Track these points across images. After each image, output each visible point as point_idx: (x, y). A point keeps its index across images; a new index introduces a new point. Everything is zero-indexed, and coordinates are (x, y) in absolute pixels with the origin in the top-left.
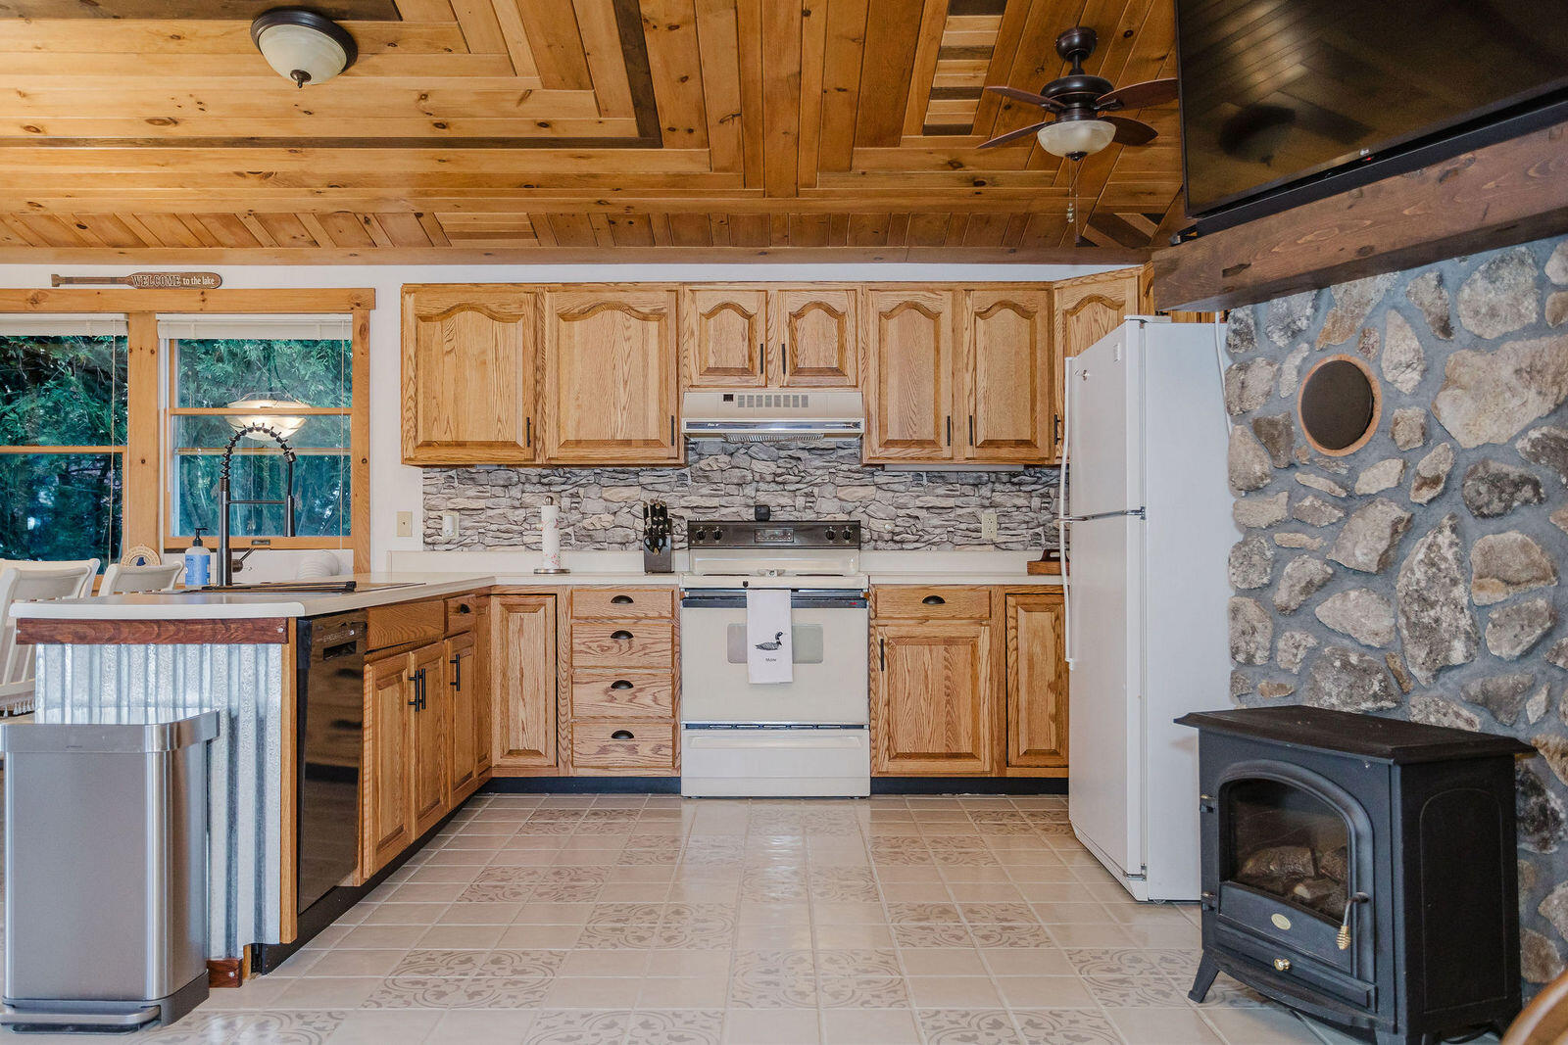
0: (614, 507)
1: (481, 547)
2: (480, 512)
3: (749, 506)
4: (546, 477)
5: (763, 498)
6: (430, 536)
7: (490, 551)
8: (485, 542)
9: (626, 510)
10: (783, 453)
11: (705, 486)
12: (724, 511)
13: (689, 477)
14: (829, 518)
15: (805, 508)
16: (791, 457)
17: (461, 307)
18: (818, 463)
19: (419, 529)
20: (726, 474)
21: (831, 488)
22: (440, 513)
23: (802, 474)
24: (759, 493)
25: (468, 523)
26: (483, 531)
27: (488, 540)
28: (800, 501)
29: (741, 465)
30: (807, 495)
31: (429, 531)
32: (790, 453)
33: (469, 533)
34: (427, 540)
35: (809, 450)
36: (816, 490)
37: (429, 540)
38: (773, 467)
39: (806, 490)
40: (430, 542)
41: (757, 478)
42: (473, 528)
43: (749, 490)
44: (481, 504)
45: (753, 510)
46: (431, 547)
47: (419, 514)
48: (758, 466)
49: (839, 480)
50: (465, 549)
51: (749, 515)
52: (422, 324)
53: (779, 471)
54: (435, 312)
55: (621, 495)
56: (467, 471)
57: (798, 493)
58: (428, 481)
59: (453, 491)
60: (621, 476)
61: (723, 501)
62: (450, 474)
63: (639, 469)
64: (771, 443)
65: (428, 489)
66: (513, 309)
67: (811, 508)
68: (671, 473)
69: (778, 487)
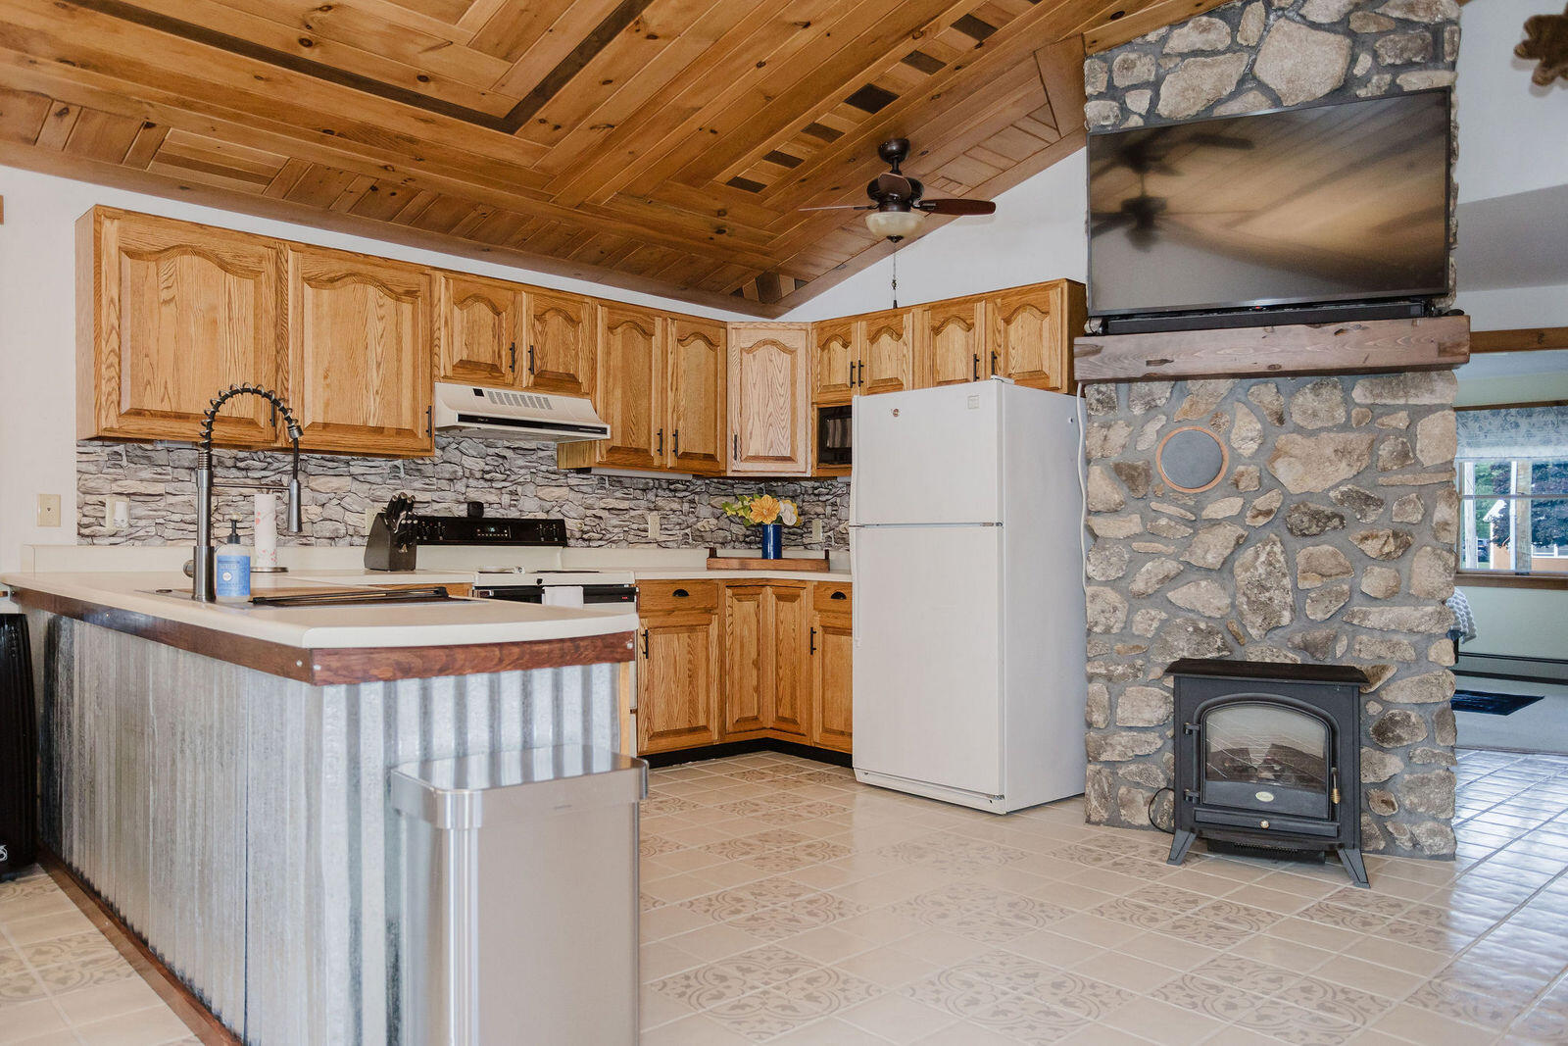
0: (323, 498)
1: (159, 541)
2: (159, 498)
3: (459, 502)
5: (474, 495)
6: (87, 526)
7: (171, 546)
8: (165, 535)
9: (335, 502)
10: (491, 451)
11: (417, 480)
12: (436, 506)
13: (402, 470)
14: (530, 516)
15: (510, 506)
16: (498, 455)
17: (182, 249)
18: (521, 462)
19: (71, 517)
20: (438, 468)
21: (532, 487)
22: (101, 498)
23: (508, 472)
24: (469, 490)
25: (140, 511)
26: (161, 521)
27: (169, 533)
28: (506, 499)
29: (453, 460)
30: (511, 493)
31: (86, 521)
32: (497, 451)
33: (142, 523)
34: (83, 531)
35: (514, 449)
36: (519, 489)
37: (86, 531)
38: (481, 464)
39: (511, 489)
40: (87, 533)
41: (467, 474)
42: (148, 517)
43: (460, 486)
44: (159, 488)
45: (466, 506)
46: (89, 540)
47: (71, 498)
48: (468, 462)
49: (539, 480)
50: (137, 543)
51: (461, 511)
52: (126, 260)
53: (487, 468)
54: (147, 248)
55: (330, 485)
56: (140, 448)
57: (504, 491)
58: (84, 457)
59: (121, 471)
60: (330, 464)
61: (435, 496)
62: (116, 448)
63: (350, 458)
64: (481, 440)
65: (84, 467)
66: (250, 262)
67: (515, 506)
68: (383, 464)
69: (486, 485)
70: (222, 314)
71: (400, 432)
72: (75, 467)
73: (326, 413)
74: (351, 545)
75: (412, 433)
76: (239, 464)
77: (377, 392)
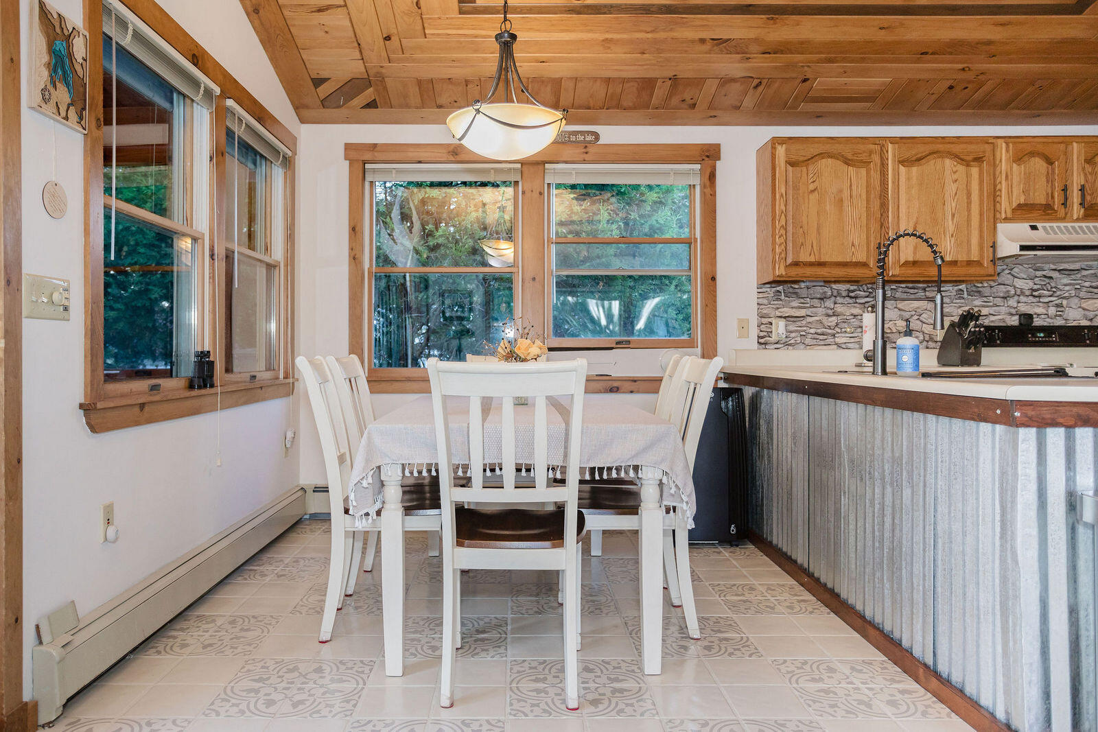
0: (907, 315)
1: (802, 346)
2: (802, 319)
3: (1012, 315)
4: (853, 291)
5: (1024, 309)
6: (762, 337)
7: (810, 349)
8: (806, 342)
9: (916, 317)
10: (1039, 273)
11: (977, 299)
12: (992, 318)
13: (965, 293)
14: (1075, 324)
15: (1056, 316)
16: (1045, 276)
17: (822, 155)
18: (1066, 281)
19: (754, 332)
20: (994, 290)
21: (1076, 300)
22: (770, 320)
23: (1054, 289)
24: (1019, 305)
25: (792, 328)
26: (804, 333)
27: (808, 341)
28: (1052, 311)
29: (1006, 282)
30: (1057, 306)
31: (762, 334)
32: (1044, 273)
33: (793, 335)
34: (760, 341)
35: (1059, 271)
36: (1065, 302)
37: (761, 341)
38: (1030, 284)
39: (1057, 302)
40: (763, 342)
41: (1018, 292)
42: (797, 331)
43: (1012, 302)
44: (802, 312)
45: (1017, 317)
46: (764, 346)
47: (754, 320)
48: (1019, 283)
49: (1082, 294)
50: (790, 347)
51: (1014, 321)
52: (790, 168)
53: (1036, 287)
54: (801, 159)
55: (912, 306)
56: (792, 287)
57: (1050, 304)
58: (761, 295)
59: (781, 302)
60: (912, 291)
61: (992, 311)
62: (778, 289)
63: (925, 285)
64: (1030, 266)
65: (761, 301)
66: (864, 157)
67: (1060, 316)
68: (951, 288)
69: (1035, 300)
70: (846, 194)
71: (969, 263)
72: (756, 301)
73: (915, 253)
74: (927, 348)
75: (979, 263)
76: (851, 294)
77: (952, 235)
